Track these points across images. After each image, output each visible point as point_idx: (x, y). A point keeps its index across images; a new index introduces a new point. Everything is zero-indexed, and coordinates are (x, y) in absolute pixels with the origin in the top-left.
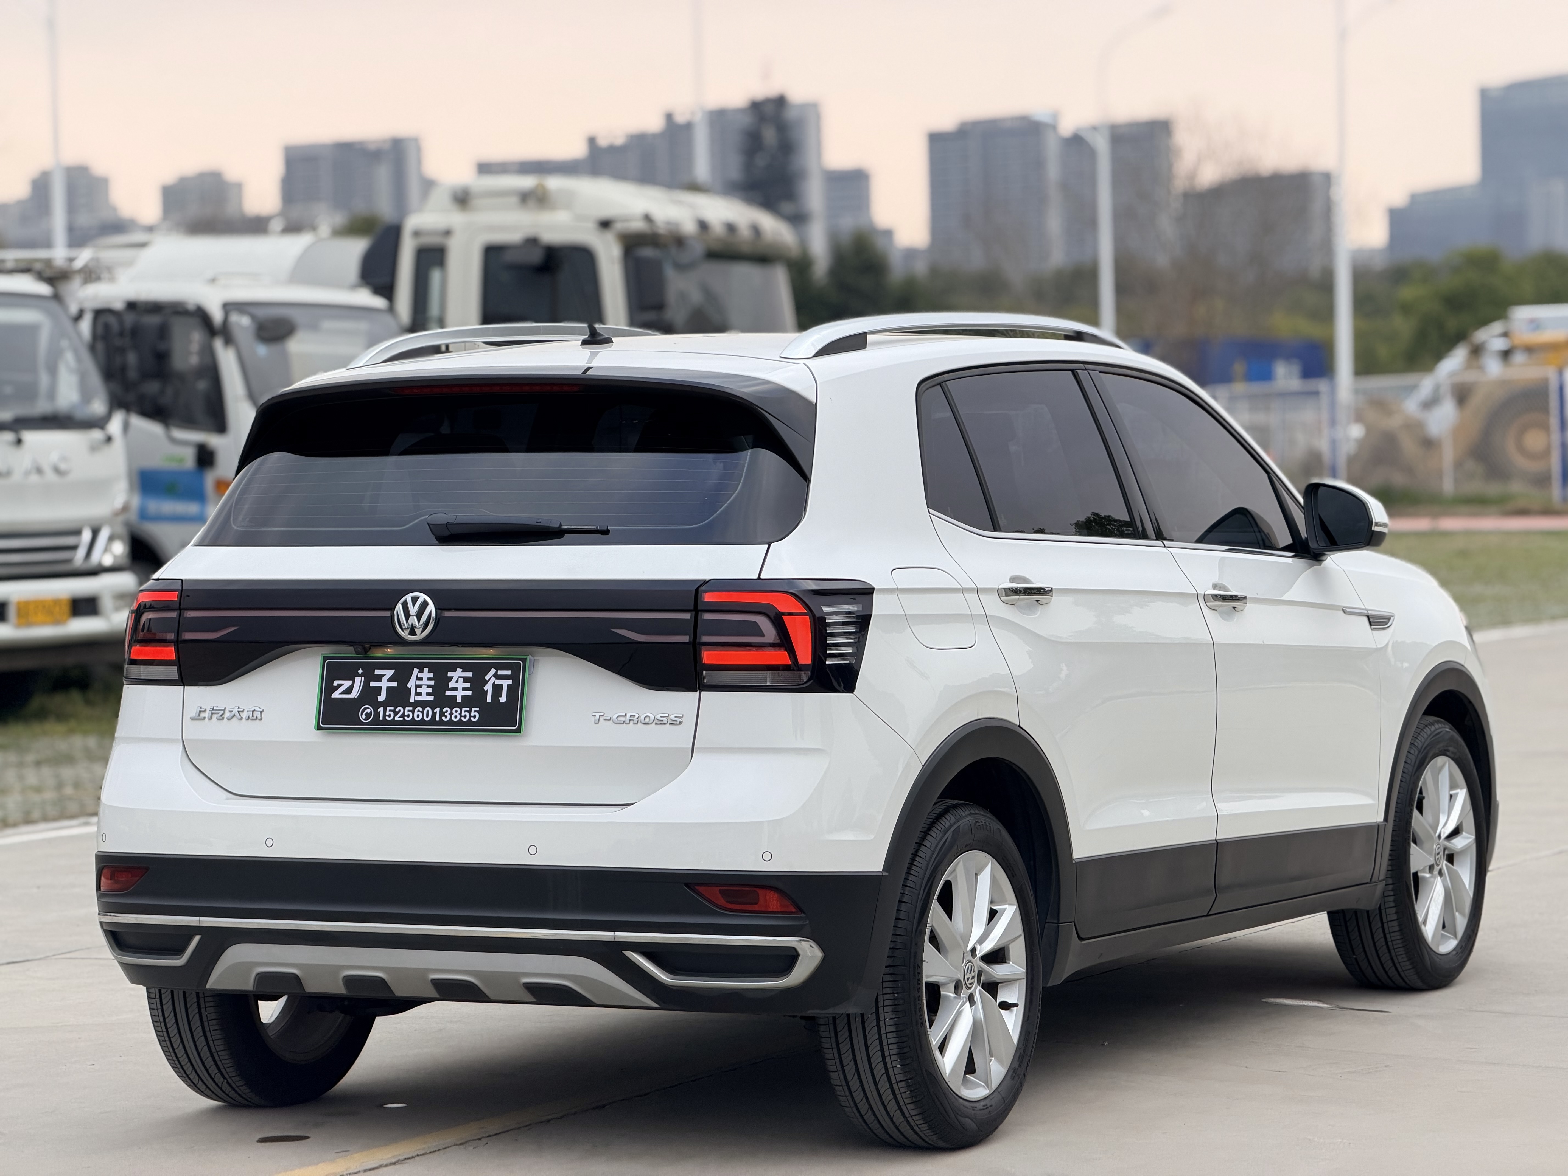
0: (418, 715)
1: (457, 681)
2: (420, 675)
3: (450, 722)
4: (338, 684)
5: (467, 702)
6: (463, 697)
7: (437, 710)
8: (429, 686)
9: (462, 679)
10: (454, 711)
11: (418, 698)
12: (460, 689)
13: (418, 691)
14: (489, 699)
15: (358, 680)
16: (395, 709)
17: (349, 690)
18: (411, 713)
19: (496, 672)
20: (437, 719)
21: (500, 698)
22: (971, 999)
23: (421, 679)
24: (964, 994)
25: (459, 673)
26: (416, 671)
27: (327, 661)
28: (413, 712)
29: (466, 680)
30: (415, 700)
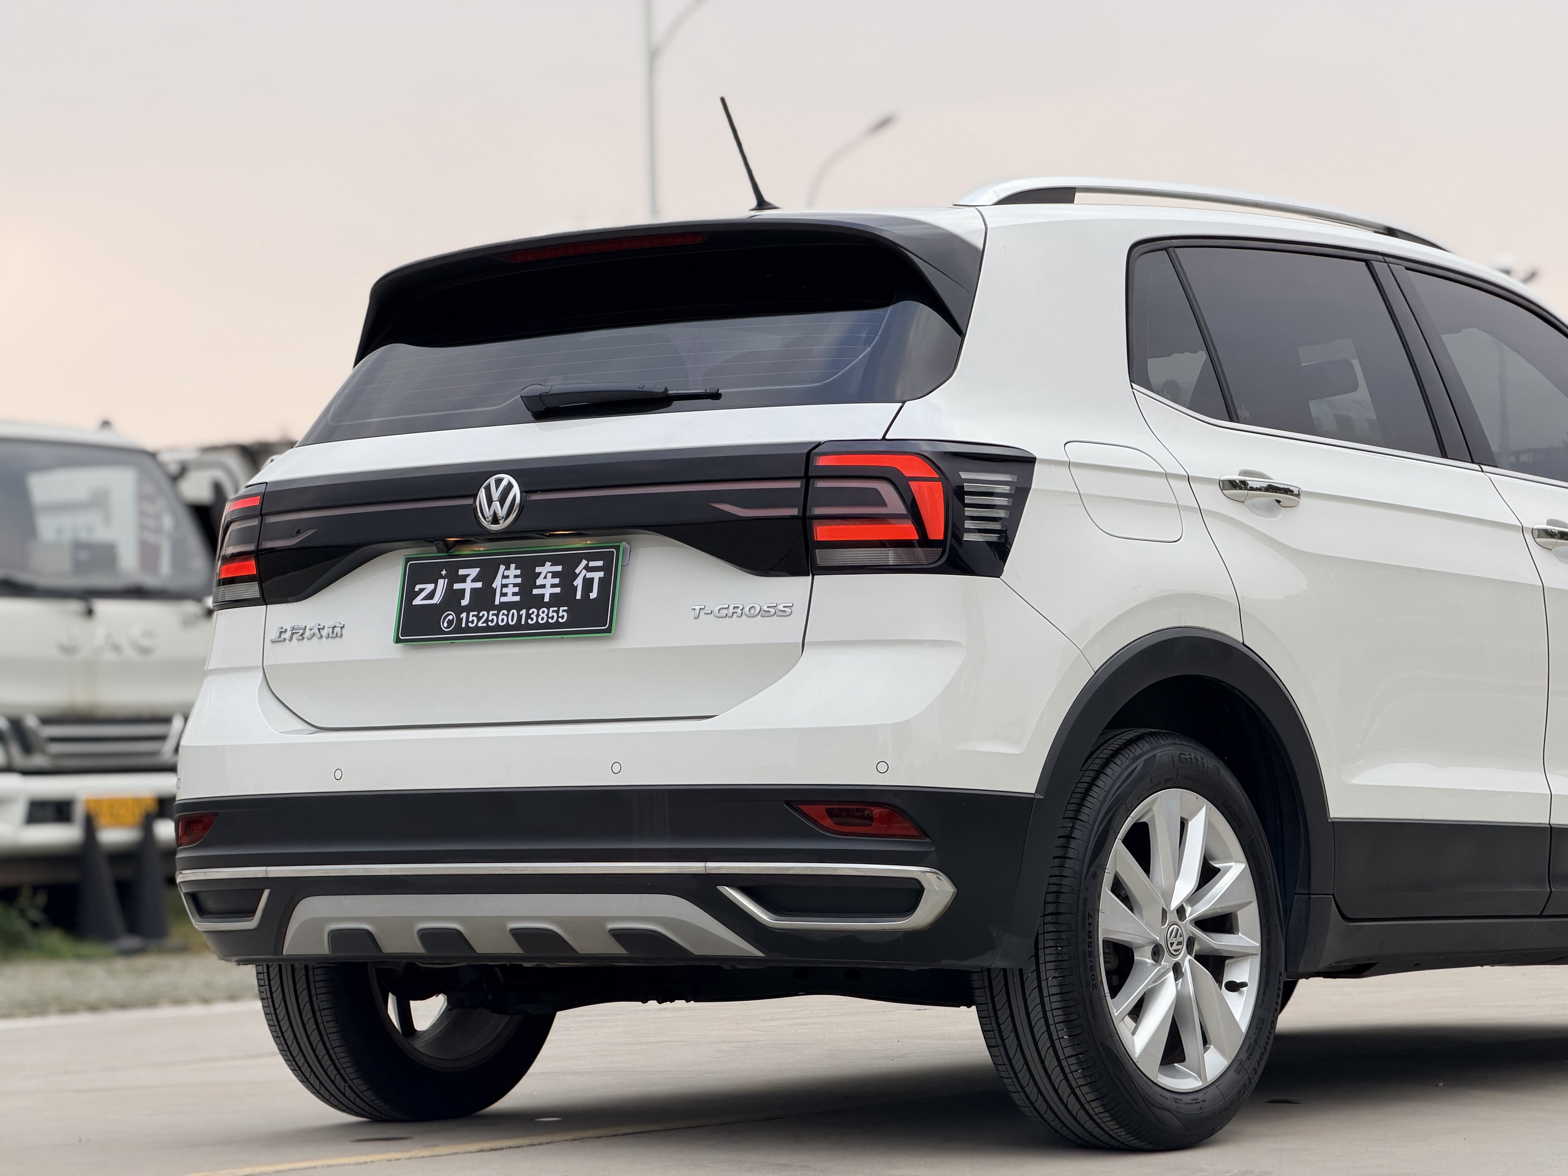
0: (503, 619)
1: (545, 578)
2: (507, 573)
3: (537, 626)
4: (419, 589)
5: (556, 601)
6: (551, 595)
7: (523, 612)
8: (515, 585)
9: (551, 574)
10: (540, 613)
11: (504, 599)
12: (548, 586)
13: (503, 592)
14: (579, 596)
15: (442, 583)
16: (479, 613)
17: (431, 596)
18: (495, 617)
19: (588, 564)
20: (523, 622)
21: (590, 594)
22: (1177, 969)
23: (507, 577)
24: (1167, 962)
25: (548, 567)
26: (502, 567)
27: (409, 563)
28: (497, 615)
29: (555, 575)
30: (500, 602)
